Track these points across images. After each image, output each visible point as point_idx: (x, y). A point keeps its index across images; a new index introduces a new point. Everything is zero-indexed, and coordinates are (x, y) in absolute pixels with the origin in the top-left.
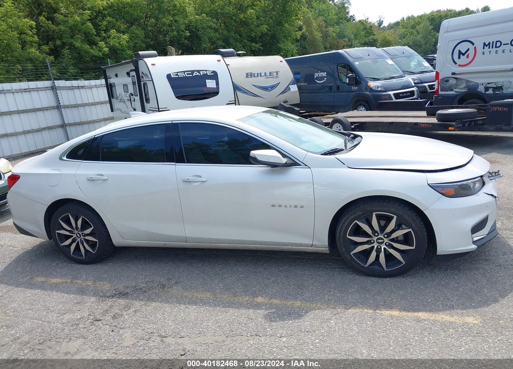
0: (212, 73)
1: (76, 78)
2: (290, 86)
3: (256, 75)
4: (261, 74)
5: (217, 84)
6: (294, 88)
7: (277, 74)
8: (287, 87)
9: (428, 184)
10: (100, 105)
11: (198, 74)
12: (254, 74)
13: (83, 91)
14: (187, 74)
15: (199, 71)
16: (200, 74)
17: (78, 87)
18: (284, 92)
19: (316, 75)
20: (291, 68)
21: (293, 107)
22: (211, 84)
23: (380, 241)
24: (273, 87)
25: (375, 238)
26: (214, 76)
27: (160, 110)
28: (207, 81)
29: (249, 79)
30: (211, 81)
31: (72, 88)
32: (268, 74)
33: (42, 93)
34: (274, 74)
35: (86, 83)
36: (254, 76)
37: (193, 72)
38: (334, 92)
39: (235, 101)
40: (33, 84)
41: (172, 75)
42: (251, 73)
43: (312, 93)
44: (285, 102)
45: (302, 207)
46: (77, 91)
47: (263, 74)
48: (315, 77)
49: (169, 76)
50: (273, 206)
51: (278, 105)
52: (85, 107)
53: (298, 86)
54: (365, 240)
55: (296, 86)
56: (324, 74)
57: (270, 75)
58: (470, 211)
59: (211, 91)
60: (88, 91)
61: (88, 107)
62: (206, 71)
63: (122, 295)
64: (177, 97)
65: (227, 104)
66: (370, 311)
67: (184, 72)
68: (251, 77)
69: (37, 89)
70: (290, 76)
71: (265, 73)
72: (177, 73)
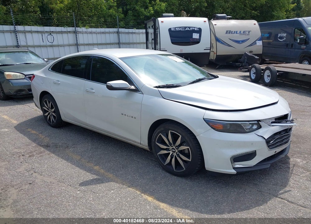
0: (198, 29)
1: (132, 27)
2: (257, 42)
3: (233, 32)
4: (237, 32)
5: (200, 36)
6: (260, 43)
7: (249, 33)
8: (254, 42)
9: (203, 118)
10: (143, 44)
11: (189, 29)
12: (232, 31)
13: (134, 35)
14: (182, 29)
15: (189, 28)
16: (190, 29)
17: (132, 33)
18: (251, 45)
19: (279, 35)
20: (261, 29)
21: (254, 56)
22: (195, 36)
23: (174, 150)
24: (243, 41)
25: (171, 148)
26: (199, 31)
27: (161, 50)
28: (194, 34)
29: (228, 35)
30: (196, 34)
31: (128, 33)
32: (242, 32)
33: (112, 35)
34: (246, 32)
35: (137, 31)
36: (232, 33)
37: (186, 28)
38: (289, 48)
39: (210, 48)
40: (107, 30)
41: (172, 29)
42: (230, 31)
43: (277, 48)
44: (251, 52)
45: (135, 118)
46: (131, 35)
47: (238, 32)
48: (279, 36)
49: (170, 30)
50: (122, 114)
51: (243, 54)
52: (134, 45)
53: (263, 42)
54: (165, 147)
55: (261, 41)
56: (285, 35)
57: (244, 33)
58: (232, 144)
59: (195, 41)
60: (137, 35)
61: (136, 45)
62: (194, 27)
63: (47, 147)
64: (172, 43)
65: (204, 50)
66: (139, 193)
67: (180, 27)
68: (229, 33)
69: (109, 33)
70: (259, 34)
71: (240, 32)
72: (176, 28)
